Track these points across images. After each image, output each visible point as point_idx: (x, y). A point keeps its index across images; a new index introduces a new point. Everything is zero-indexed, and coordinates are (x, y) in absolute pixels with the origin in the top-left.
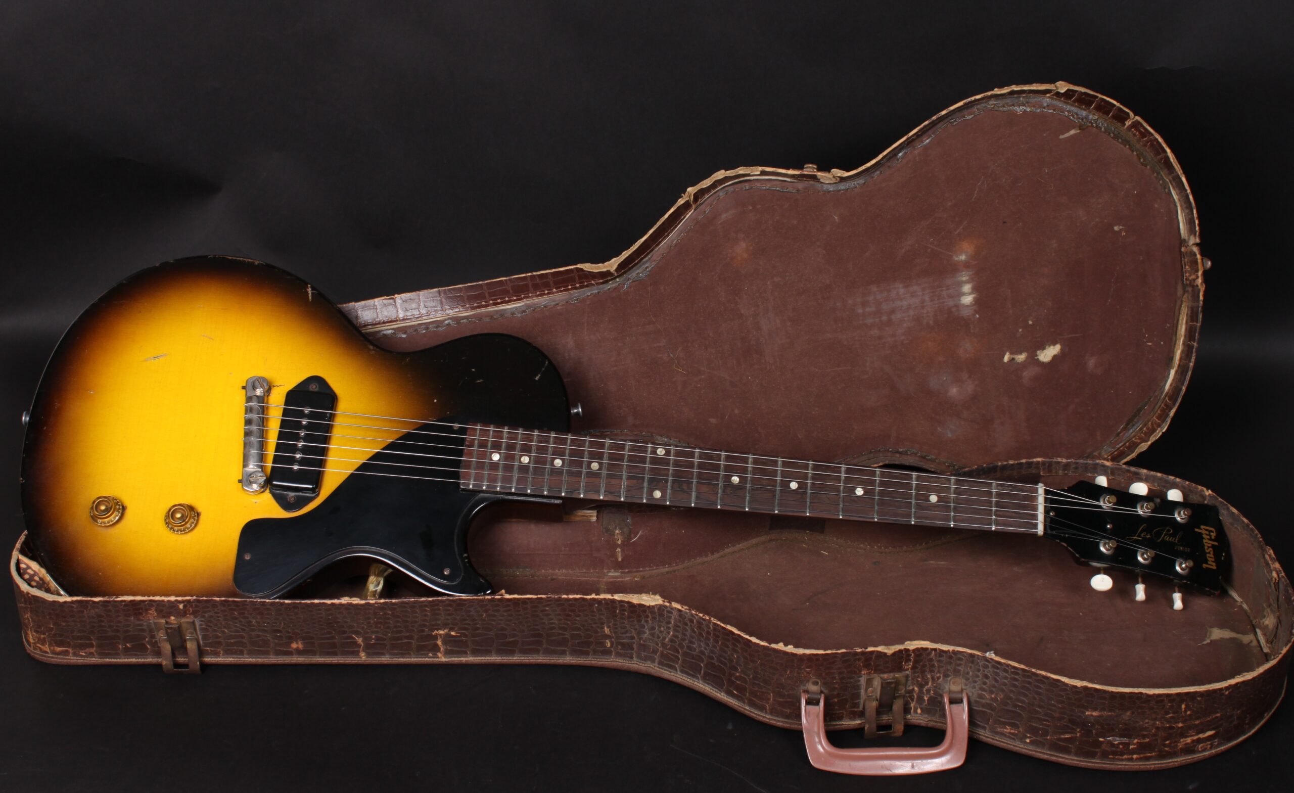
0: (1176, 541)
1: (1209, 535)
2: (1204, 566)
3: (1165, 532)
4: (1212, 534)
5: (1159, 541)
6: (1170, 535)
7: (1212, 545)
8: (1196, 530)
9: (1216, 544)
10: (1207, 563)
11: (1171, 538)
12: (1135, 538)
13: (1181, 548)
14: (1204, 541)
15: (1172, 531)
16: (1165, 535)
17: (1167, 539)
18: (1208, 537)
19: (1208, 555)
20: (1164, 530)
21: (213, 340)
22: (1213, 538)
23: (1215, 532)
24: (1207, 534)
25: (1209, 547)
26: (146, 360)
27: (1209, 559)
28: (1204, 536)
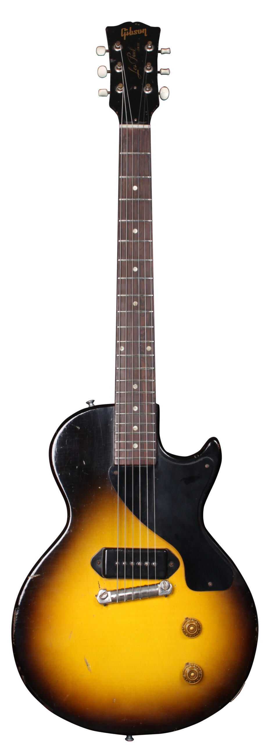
0: (135, 51)
1: (126, 32)
2: (146, 35)
3: (131, 57)
4: (125, 30)
5: (137, 60)
6: (132, 54)
7: (132, 30)
8: (125, 39)
9: (130, 28)
10: (144, 34)
11: (133, 53)
12: (138, 74)
13: (138, 48)
14: (130, 35)
15: (129, 53)
16: (132, 56)
17: (135, 56)
18: (128, 32)
19: (139, 33)
20: (130, 58)
21: (72, 631)
22: (127, 30)
23: (124, 29)
24: (126, 33)
25: (134, 32)
26: (89, 669)
27: (141, 32)
28: (127, 34)
